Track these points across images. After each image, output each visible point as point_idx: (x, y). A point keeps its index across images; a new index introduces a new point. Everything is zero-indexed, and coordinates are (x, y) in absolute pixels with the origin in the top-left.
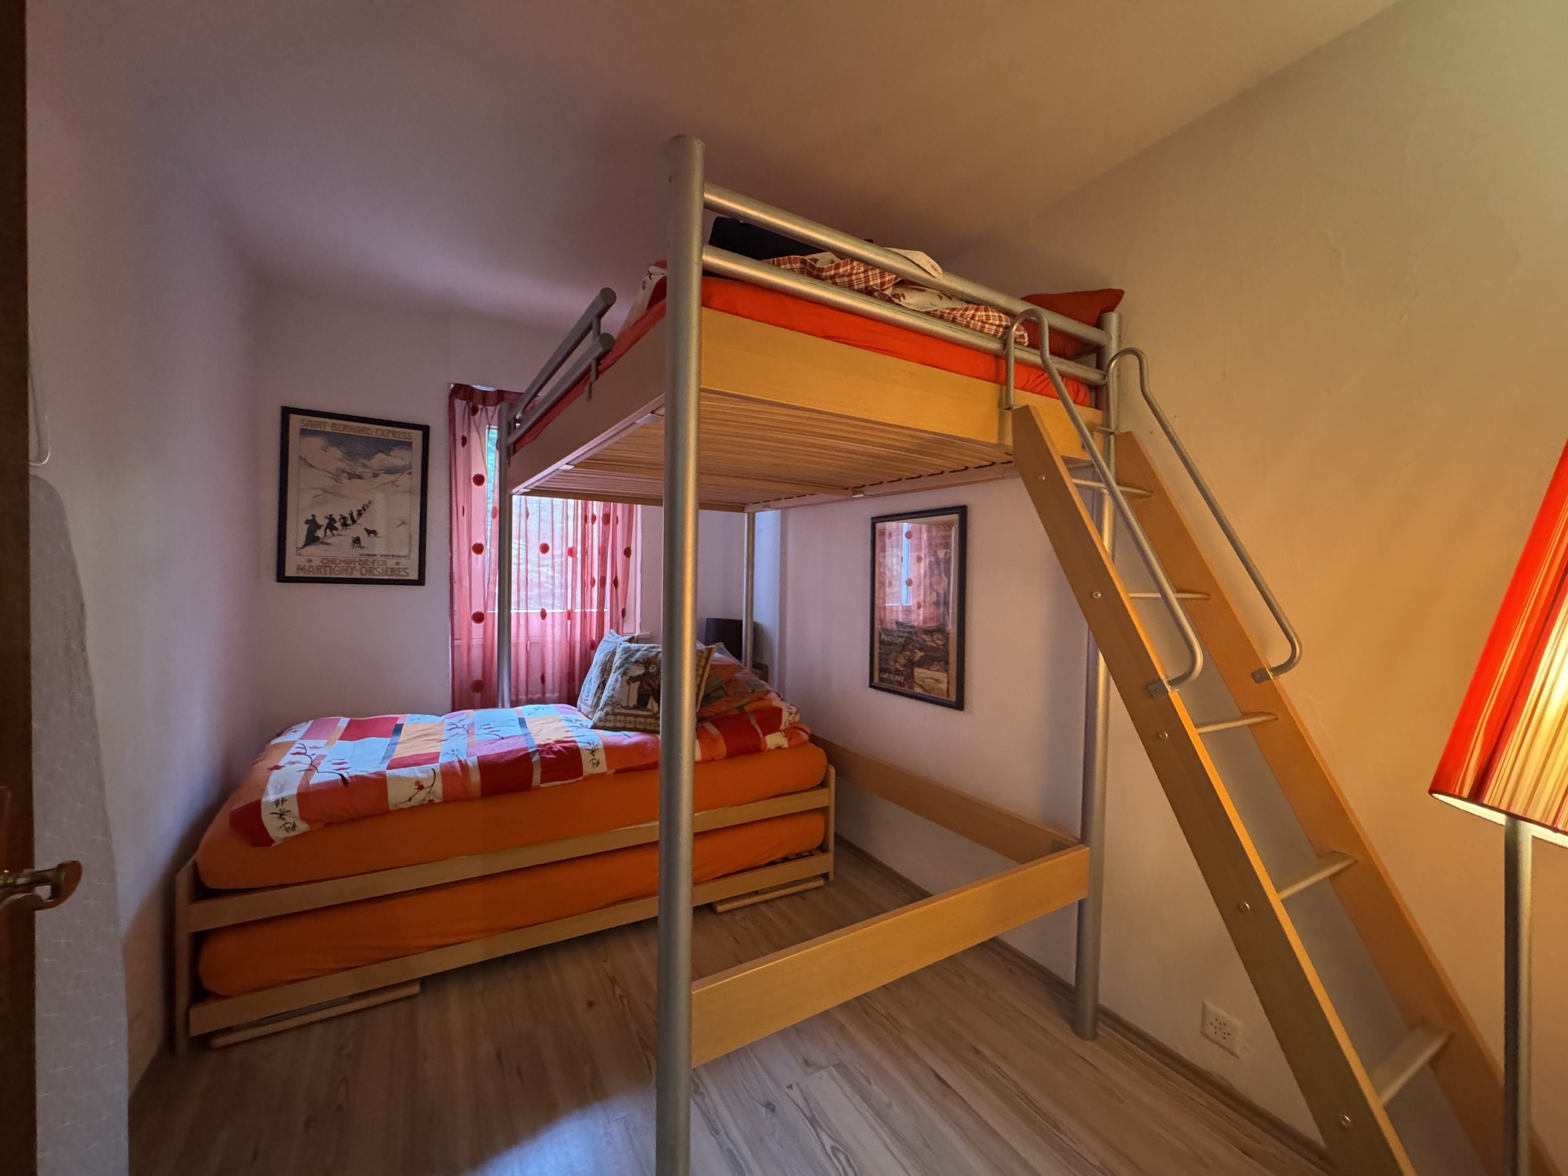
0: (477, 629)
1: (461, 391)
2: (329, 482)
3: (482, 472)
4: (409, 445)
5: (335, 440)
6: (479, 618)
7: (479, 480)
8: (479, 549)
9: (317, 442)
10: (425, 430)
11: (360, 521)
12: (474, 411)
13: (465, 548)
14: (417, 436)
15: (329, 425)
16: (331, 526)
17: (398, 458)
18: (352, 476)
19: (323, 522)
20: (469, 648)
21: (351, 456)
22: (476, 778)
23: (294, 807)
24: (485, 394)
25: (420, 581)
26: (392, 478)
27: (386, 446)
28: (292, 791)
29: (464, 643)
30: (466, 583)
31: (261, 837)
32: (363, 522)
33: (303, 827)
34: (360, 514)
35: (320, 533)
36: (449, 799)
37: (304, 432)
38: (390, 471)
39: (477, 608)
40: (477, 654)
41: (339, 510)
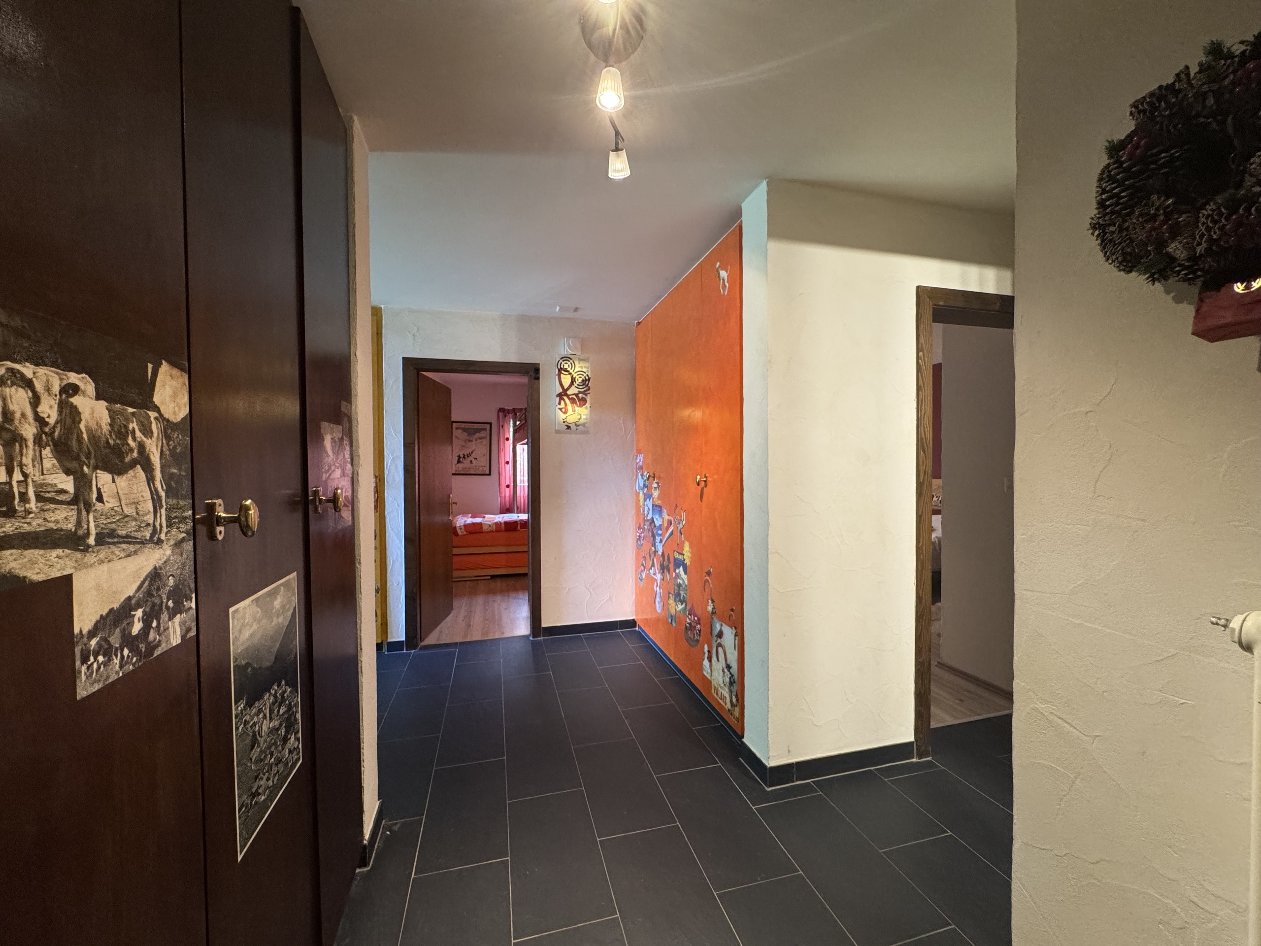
0: (507, 490)
1: (501, 410)
2: (463, 443)
3: (508, 436)
4: (485, 429)
5: (464, 430)
6: (508, 486)
7: (508, 439)
8: (508, 463)
9: (460, 431)
10: (490, 424)
11: (472, 455)
12: (505, 416)
13: (503, 463)
14: (488, 426)
15: (463, 425)
16: (464, 457)
17: (483, 434)
18: (470, 441)
19: (462, 456)
20: (505, 496)
21: (469, 434)
22: (503, 526)
23: (463, 527)
24: (508, 410)
25: (490, 474)
26: (481, 440)
27: (479, 430)
28: (462, 524)
29: (503, 495)
30: (503, 474)
31: (456, 534)
32: (474, 455)
33: (465, 533)
34: (472, 453)
35: (461, 460)
36: (497, 531)
37: (457, 428)
38: (480, 438)
39: (508, 483)
40: (507, 499)
41: (466, 452)
